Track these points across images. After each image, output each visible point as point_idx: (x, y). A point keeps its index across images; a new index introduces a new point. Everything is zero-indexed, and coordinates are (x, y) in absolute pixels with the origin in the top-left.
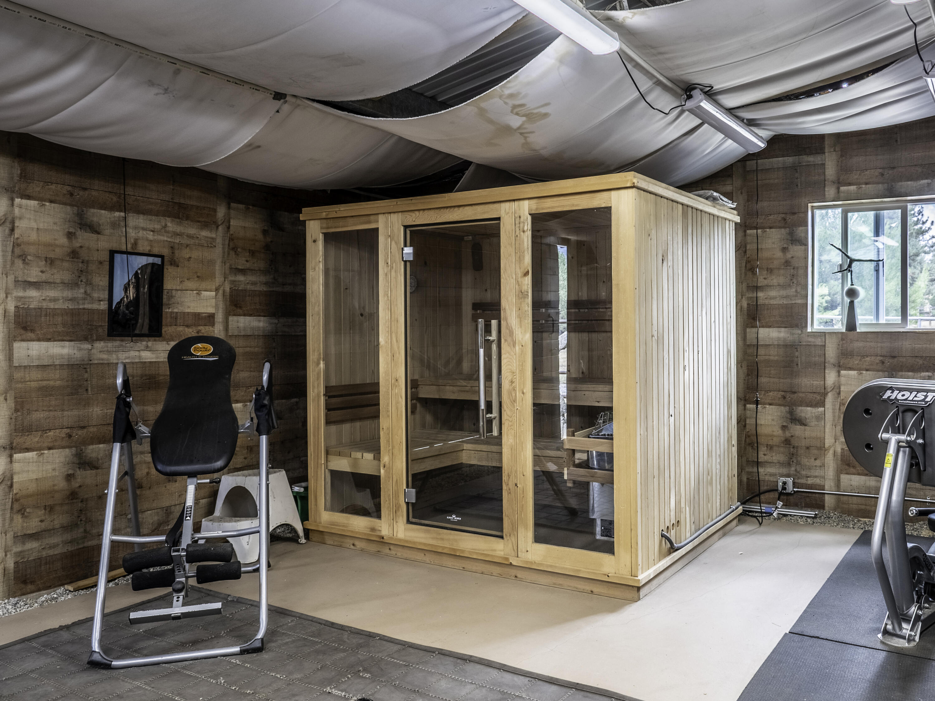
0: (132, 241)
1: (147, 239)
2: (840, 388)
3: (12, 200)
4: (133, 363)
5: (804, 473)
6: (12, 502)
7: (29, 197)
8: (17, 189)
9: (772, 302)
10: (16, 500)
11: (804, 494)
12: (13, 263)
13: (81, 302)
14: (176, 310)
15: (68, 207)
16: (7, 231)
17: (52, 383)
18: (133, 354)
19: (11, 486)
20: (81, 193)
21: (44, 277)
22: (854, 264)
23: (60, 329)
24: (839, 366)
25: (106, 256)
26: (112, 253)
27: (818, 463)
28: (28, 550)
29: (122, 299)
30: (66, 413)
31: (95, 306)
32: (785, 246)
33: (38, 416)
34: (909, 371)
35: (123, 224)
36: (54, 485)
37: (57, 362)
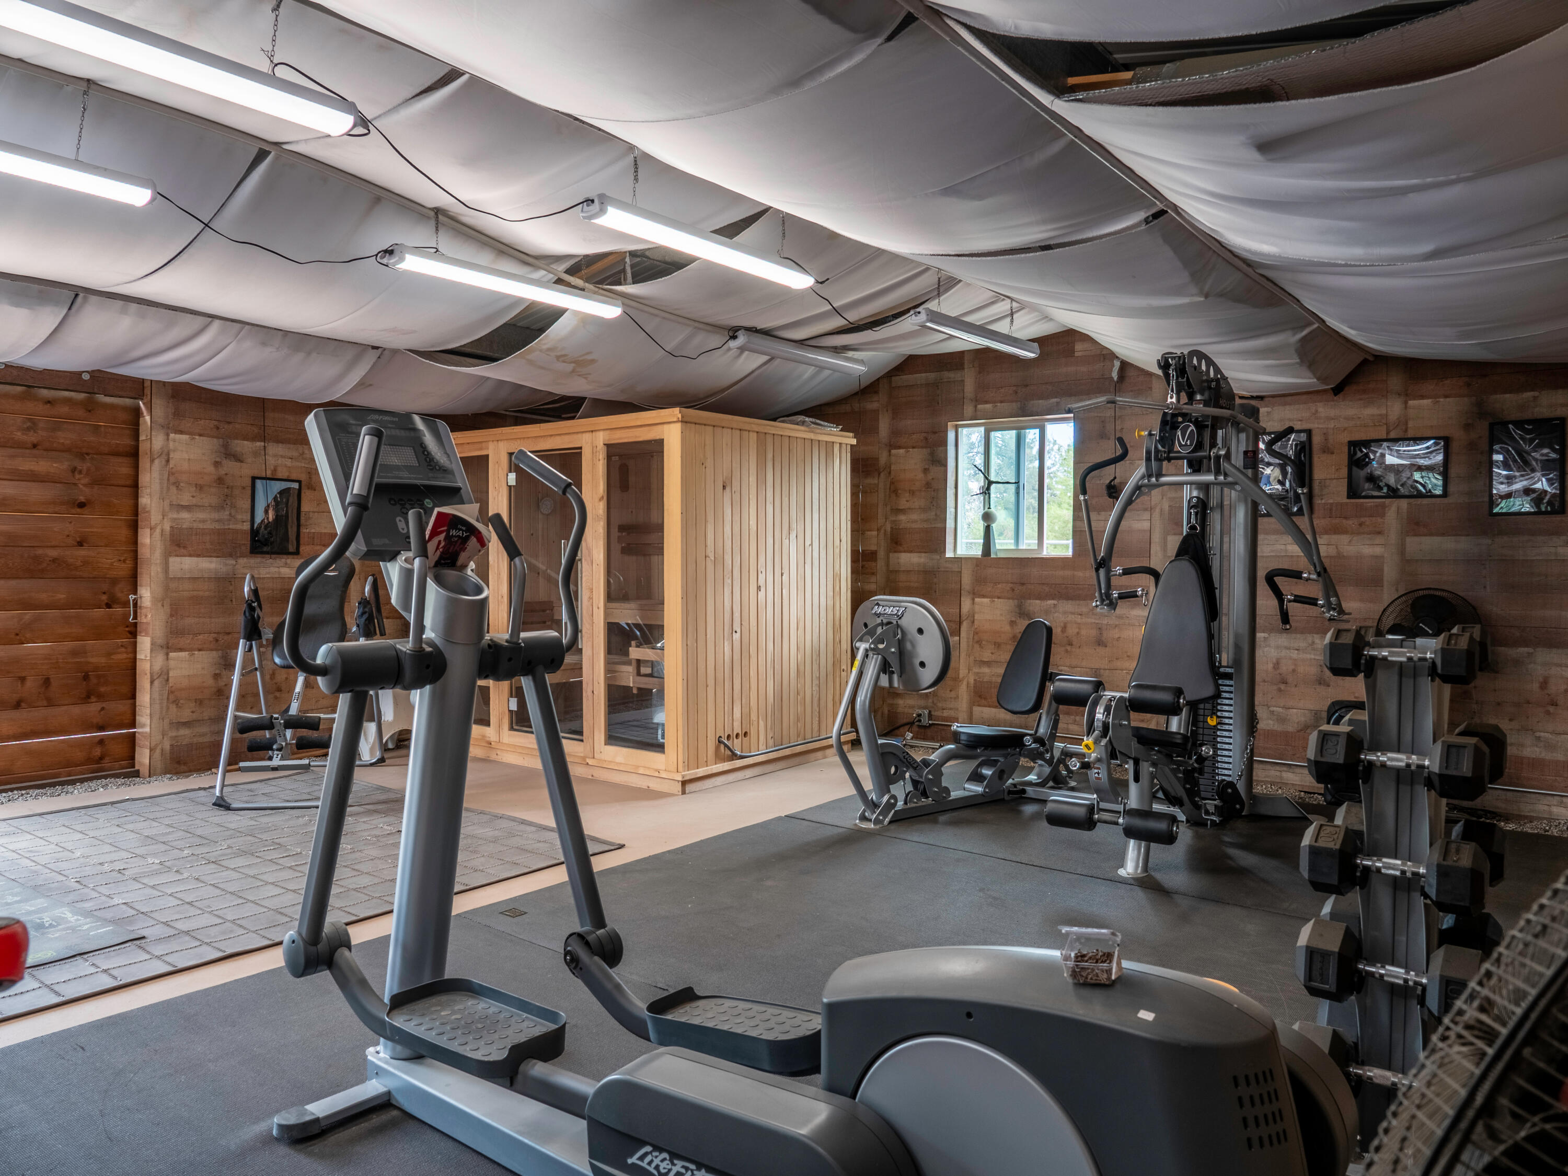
0: (272, 468)
1: (286, 466)
2: (974, 617)
3: (168, 435)
4: (273, 578)
5: (940, 705)
6: (168, 694)
7: (181, 432)
8: (171, 425)
9: (914, 526)
10: (171, 692)
11: (940, 727)
12: (168, 489)
13: (226, 523)
14: (313, 531)
15: (215, 440)
16: (164, 462)
17: (201, 593)
18: (273, 570)
19: (167, 680)
20: (226, 426)
21: (194, 501)
22: (993, 487)
23: (208, 546)
24: (974, 594)
25: (248, 482)
26: (254, 479)
27: (953, 694)
28: (181, 736)
29: (263, 521)
30: (213, 620)
31: (239, 527)
32: (927, 467)
33: (189, 621)
34: (1036, 599)
35: (263, 452)
36: (203, 682)
37: (206, 575)
